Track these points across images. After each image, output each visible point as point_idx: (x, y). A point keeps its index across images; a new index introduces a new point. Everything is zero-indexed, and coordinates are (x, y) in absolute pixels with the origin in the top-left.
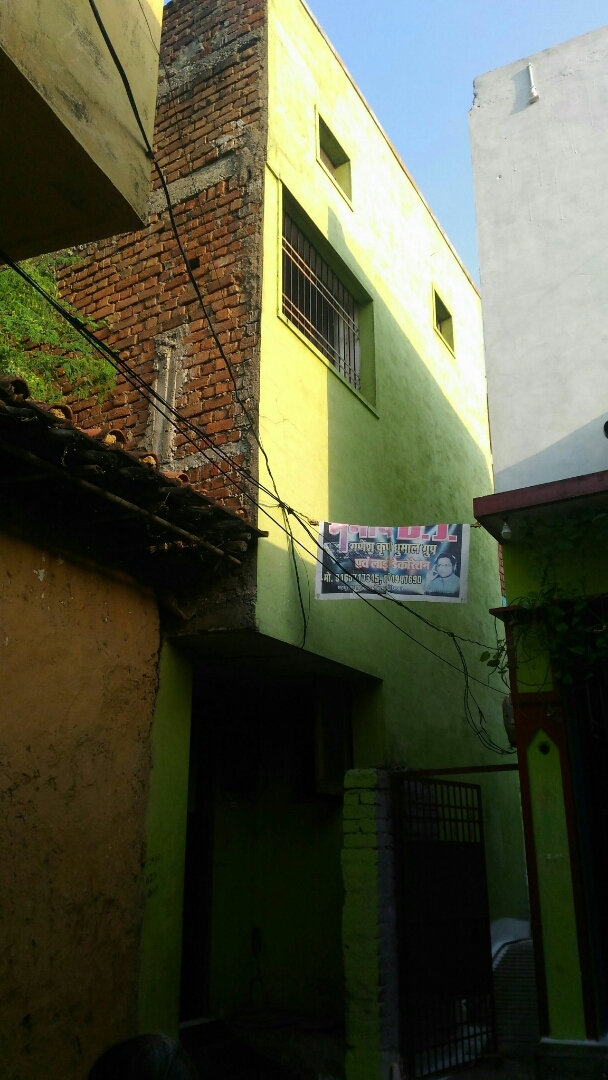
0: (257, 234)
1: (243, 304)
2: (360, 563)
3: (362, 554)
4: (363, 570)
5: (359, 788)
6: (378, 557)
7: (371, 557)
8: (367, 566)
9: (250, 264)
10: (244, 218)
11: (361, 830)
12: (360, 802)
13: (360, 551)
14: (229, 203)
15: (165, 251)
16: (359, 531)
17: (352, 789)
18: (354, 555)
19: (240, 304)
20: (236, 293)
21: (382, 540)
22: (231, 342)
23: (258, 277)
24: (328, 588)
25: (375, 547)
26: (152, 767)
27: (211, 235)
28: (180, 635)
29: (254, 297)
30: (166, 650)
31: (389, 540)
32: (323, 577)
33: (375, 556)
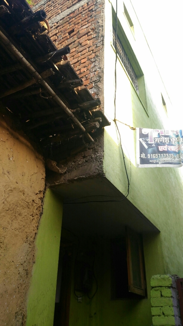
0: (102, 13)
1: (95, 37)
2: (161, 148)
3: (163, 144)
4: (164, 152)
5: (161, 287)
6: (172, 145)
7: (168, 145)
8: (166, 150)
9: (98, 22)
10: (95, 10)
11: (163, 314)
12: (162, 296)
13: (161, 142)
14: (89, 8)
15: (59, 32)
16: (160, 132)
17: (156, 287)
18: (158, 145)
19: (93, 38)
20: (92, 34)
21: (174, 136)
22: (89, 52)
23: (102, 26)
24: (143, 161)
25: (170, 140)
26: (34, 262)
27: (80, 21)
28: (57, 184)
29: (101, 33)
30: (48, 193)
31: (177, 136)
32: (140, 155)
33: (170, 144)
